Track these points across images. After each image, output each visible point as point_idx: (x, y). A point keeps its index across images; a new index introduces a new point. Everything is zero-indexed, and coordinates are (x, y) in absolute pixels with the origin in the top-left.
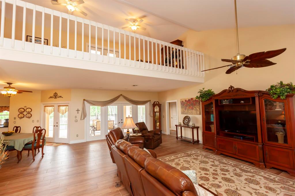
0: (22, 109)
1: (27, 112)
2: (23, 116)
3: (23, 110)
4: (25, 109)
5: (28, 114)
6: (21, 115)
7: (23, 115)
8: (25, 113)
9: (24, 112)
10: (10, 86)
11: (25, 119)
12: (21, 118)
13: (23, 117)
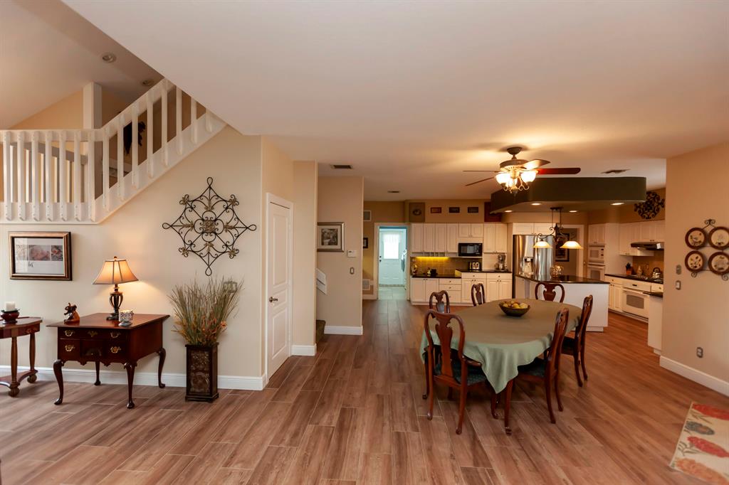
0: (699, 232)
1: (714, 246)
2: (701, 263)
3: (701, 238)
4: (708, 229)
5: (717, 258)
6: (695, 260)
7: (700, 257)
8: (708, 251)
9: (703, 246)
10: (514, 158)
11: (707, 275)
12: (695, 271)
13: (702, 269)
